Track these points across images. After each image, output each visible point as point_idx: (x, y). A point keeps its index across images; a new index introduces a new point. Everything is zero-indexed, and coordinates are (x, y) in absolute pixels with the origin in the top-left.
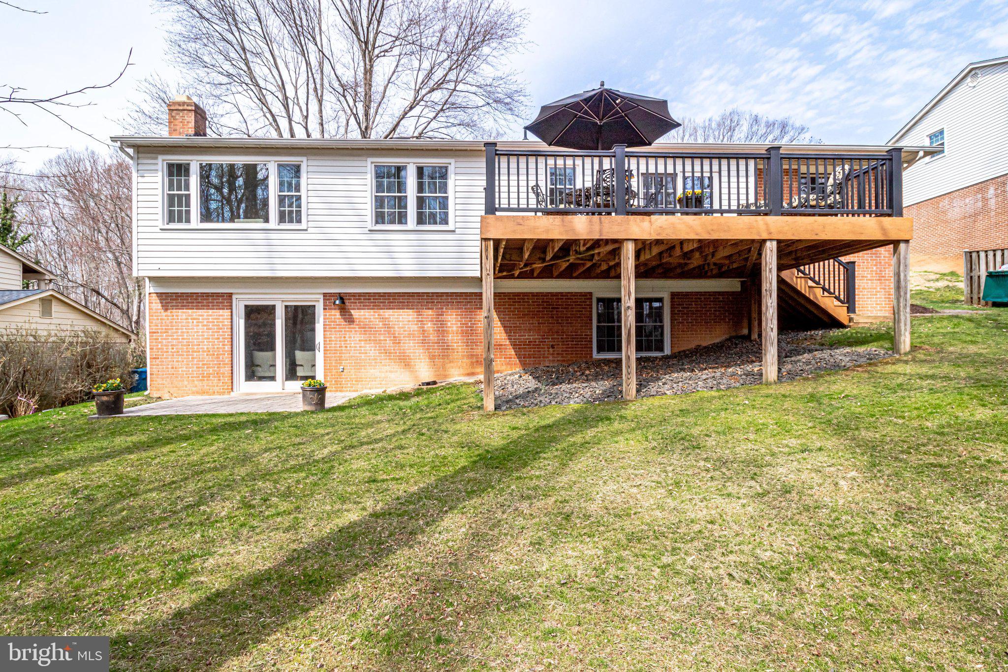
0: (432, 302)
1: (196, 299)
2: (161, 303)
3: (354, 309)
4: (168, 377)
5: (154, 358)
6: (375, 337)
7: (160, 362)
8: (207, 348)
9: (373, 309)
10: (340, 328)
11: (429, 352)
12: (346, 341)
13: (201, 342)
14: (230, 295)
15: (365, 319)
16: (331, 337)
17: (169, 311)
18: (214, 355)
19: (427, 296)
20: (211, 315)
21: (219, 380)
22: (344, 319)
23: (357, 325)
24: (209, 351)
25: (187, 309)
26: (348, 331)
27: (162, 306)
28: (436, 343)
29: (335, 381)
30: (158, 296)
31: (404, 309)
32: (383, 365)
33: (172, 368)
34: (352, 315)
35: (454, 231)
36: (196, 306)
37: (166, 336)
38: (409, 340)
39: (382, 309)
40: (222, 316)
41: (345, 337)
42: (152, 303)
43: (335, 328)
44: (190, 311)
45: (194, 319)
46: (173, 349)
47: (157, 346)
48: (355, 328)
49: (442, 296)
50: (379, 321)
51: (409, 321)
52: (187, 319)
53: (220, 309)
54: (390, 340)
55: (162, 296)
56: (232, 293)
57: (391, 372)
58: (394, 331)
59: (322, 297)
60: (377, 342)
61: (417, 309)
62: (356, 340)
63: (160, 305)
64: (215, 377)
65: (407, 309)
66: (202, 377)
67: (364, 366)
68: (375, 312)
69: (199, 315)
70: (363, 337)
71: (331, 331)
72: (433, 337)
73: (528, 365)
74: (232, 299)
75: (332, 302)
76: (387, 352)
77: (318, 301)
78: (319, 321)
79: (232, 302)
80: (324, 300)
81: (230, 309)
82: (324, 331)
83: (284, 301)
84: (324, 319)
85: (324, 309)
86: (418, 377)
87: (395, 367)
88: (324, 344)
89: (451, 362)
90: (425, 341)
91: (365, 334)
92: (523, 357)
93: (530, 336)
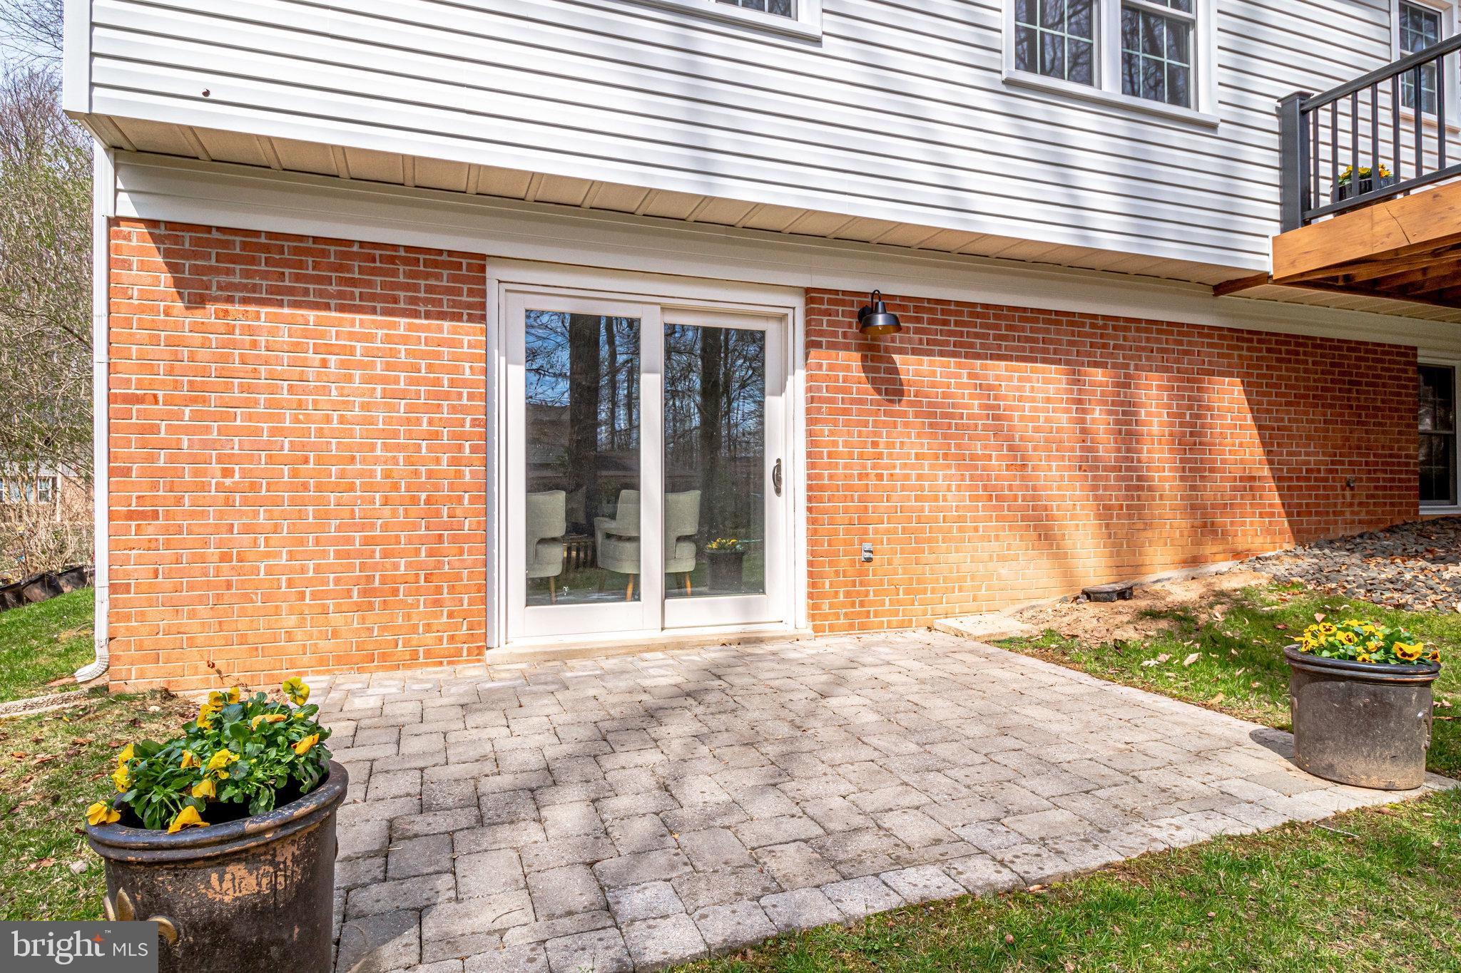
0: (1105, 346)
1: (340, 268)
2: (173, 268)
3: (901, 351)
4: (202, 600)
5: (130, 516)
6: (958, 446)
7: (166, 529)
8: (387, 474)
9: (954, 355)
10: (860, 412)
11: (1096, 498)
12: (880, 456)
13: (361, 448)
15: (933, 384)
16: (835, 444)
17: (211, 308)
18: (414, 501)
19: (1093, 326)
20: (405, 340)
21: (438, 603)
22: (873, 381)
23: (911, 404)
24: (395, 487)
25: (296, 305)
26: (885, 424)
27: (178, 283)
28: (1114, 469)
29: (847, 594)
30: (156, 239)
31: (1034, 360)
32: (982, 539)
33: (225, 558)
34: (895, 371)
35: (1213, 127)
36: (341, 295)
37: (195, 416)
38: (1048, 458)
39: (978, 356)
40: (452, 343)
41: (875, 444)
42: (127, 265)
43: (846, 412)
44: (312, 315)
45: (330, 350)
46: (227, 473)
47: (152, 458)
48: (904, 415)
49: (1126, 329)
50: (971, 397)
51: (1048, 400)
52: (296, 348)
53: (442, 316)
54: (999, 458)
55: (176, 240)
56: (483, 257)
57: (1002, 559)
58: (1011, 428)
59: (798, 303)
60: (967, 462)
61: (1068, 363)
62: (908, 456)
63: (165, 277)
64: (418, 592)
65: (1044, 361)
66: (364, 593)
67: (930, 540)
68: (959, 366)
69: (352, 336)
70: (925, 446)
71: (835, 423)
72: (1107, 450)
73: (1302, 536)
74: (483, 281)
75: (846, 320)
76: (993, 495)
77: (782, 318)
78: (781, 389)
79: (483, 293)
80: (808, 312)
81: (483, 318)
82: (810, 422)
83: (664, 309)
84: (810, 378)
85: (810, 345)
86: (1068, 575)
87: (1016, 543)
88: (811, 466)
89: (1148, 526)
90: (1088, 463)
91: (934, 436)
92: (1291, 510)
93: (1309, 457)
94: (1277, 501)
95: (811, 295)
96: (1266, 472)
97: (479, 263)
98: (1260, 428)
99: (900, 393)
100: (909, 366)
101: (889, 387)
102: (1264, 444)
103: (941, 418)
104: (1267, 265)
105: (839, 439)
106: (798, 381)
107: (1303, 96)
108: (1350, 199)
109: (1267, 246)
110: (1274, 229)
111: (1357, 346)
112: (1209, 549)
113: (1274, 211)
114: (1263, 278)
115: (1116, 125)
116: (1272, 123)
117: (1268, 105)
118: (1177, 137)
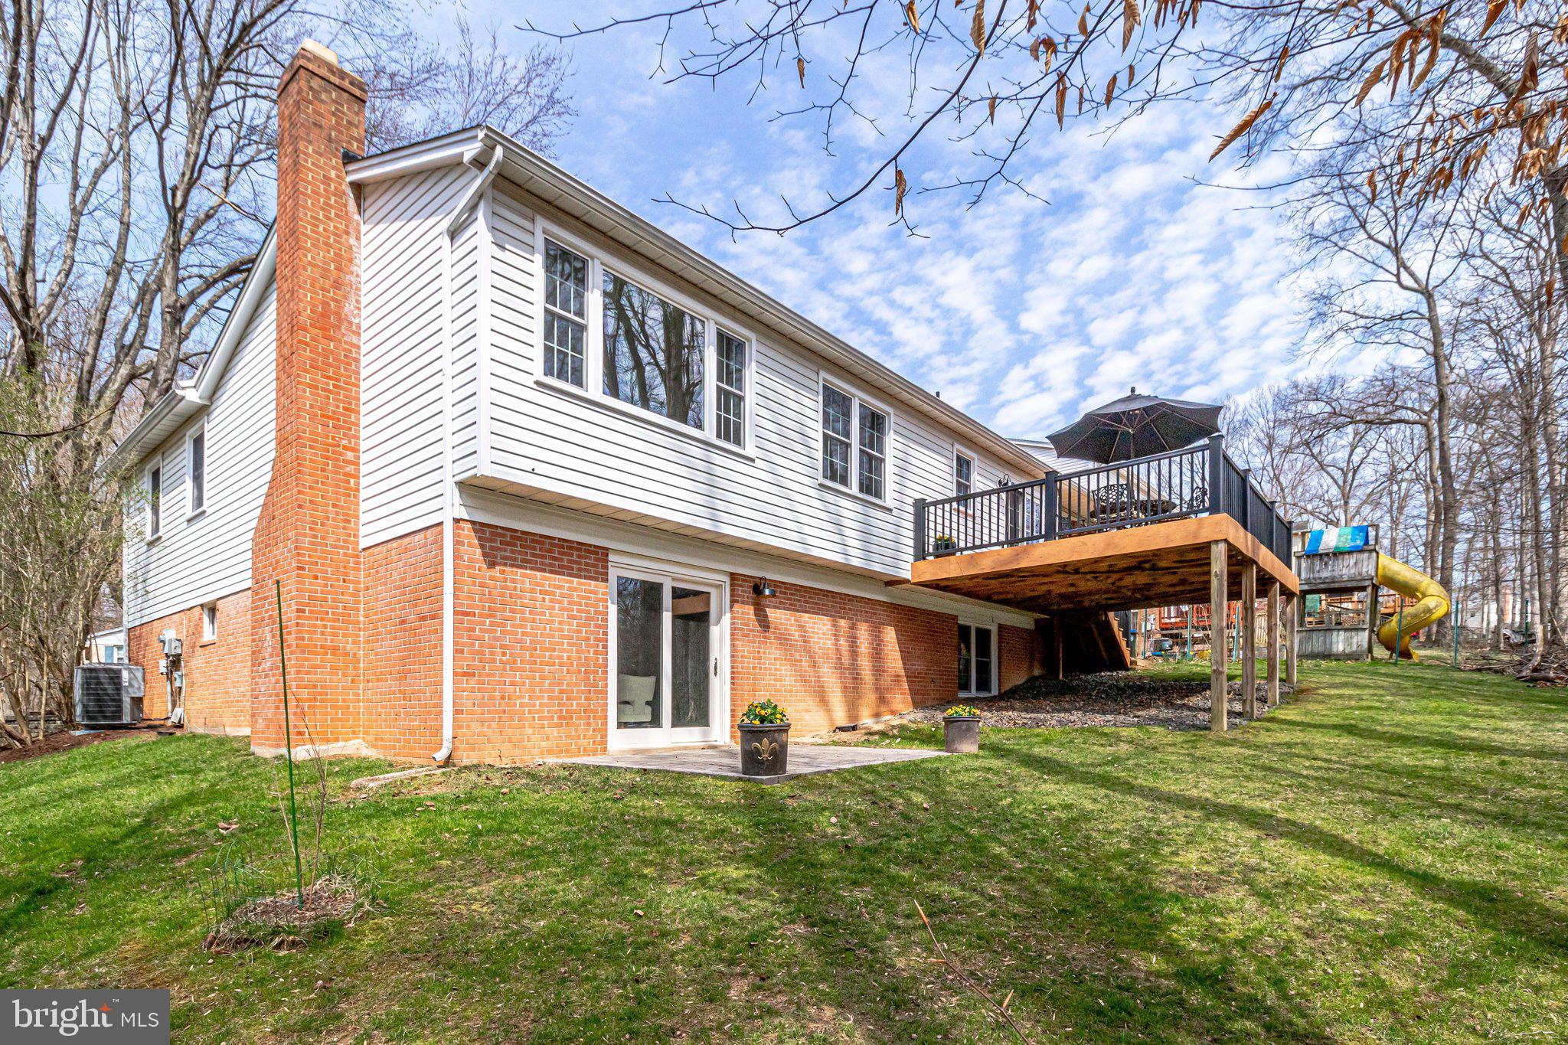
0: (845, 608)
1: (550, 551)
2: (482, 546)
3: (769, 607)
4: (493, 719)
5: (464, 674)
6: (790, 655)
7: (479, 682)
8: (569, 658)
9: (789, 609)
10: (754, 636)
11: (842, 682)
12: (760, 658)
13: (558, 644)
15: (781, 623)
16: (744, 651)
17: (498, 568)
18: (579, 672)
19: (841, 598)
20: (575, 589)
21: (589, 724)
22: (758, 621)
23: (773, 633)
24: (572, 665)
25: (532, 569)
26: (763, 642)
27: (484, 555)
28: (848, 669)
30: (475, 531)
31: (819, 614)
33: (503, 698)
34: (766, 616)
35: (890, 509)
36: (551, 565)
37: (491, 624)
38: (824, 662)
39: (798, 611)
40: (595, 592)
41: (759, 652)
42: (462, 543)
43: (748, 635)
44: (539, 574)
45: (546, 593)
46: (504, 654)
47: (473, 645)
48: (770, 638)
49: (853, 600)
50: (796, 630)
51: (824, 633)
52: (532, 591)
53: (591, 578)
54: (806, 661)
55: (483, 532)
56: (608, 550)
57: (807, 711)
58: (810, 647)
59: (727, 579)
60: (794, 663)
61: (831, 616)
62: (771, 659)
63: (478, 551)
64: (580, 718)
65: (823, 614)
66: (560, 718)
68: (791, 615)
69: (555, 586)
70: (778, 653)
71: (744, 641)
72: (846, 660)
73: (918, 705)
74: (607, 561)
75: (745, 591)
76: (804, 679)
77: (718, 587)
78: (718, 622)
79: (607, 568)
80: (732, 585)
81: (606, 581)
82: (732, 640)
83: (674, 579)
84: (733, 618)
85: (733, 602)
86: (831, 720)
87: (811, 703)
88: (732, 662)
89: (860, 697)
90: (839, 666)
91: (781, 649)
92: (913, 692)
93: (919, 666)
94: (907, 687)
95: (733, 576)
96: (903, 673)
97: (606, 551)
98: (901, 650)
99: (769, 627)
100: (774, 615)
101: (764, 623)
102: (902, 659)
103: (784, 640)
104: (907, 575)
105: (744, 648)
106: (727, 619)
107: (924, 500)
108: (941, 551)
109: (908, 566)
110: (911, 559)
111: (936, 614)
112: (883, 709)
113: (911, 551)
114: (906, 581)
115: (859, 508)
116: (911, 510)
117: (911, 501)
118: (879, 514)
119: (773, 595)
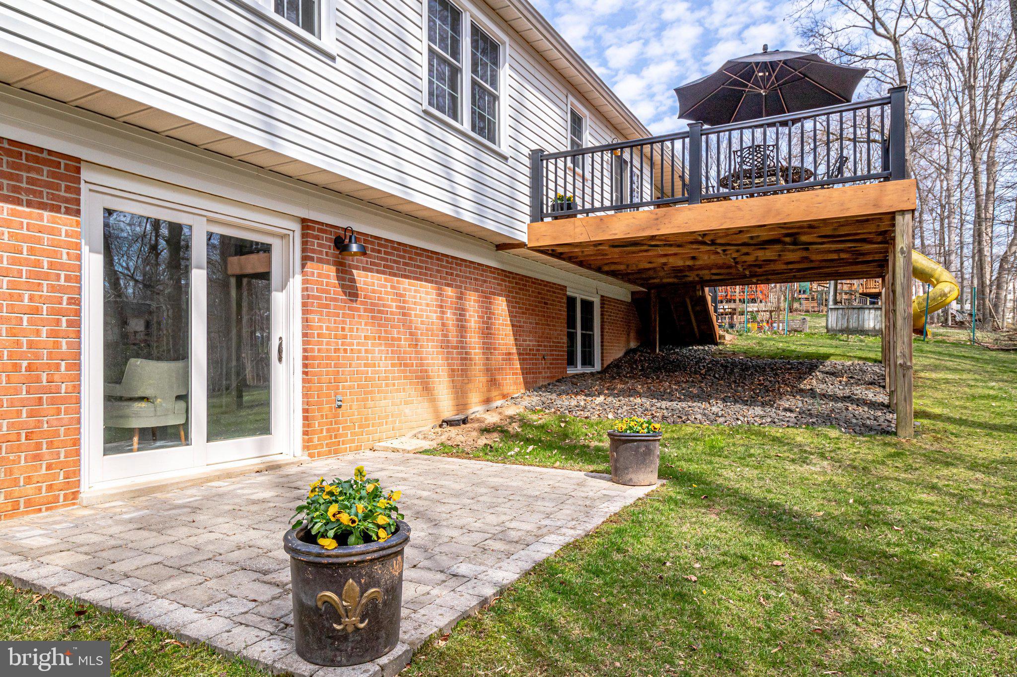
0: (452, 274)
3: (357, 268)
6: (386, 332)
9: (384, 273)
10: (336, 307)
11: (449, 365)
12: (345, 337)
14: (75, 165)
15: (374, 291)
16: (321, 328)
18: (16, 368)
19: (447, 262)
21: (39, 457)
22: (343, 286)
23: (362, 303)
26: (349, 316)
28: (457, 348)
29: (328, 430)
31: (421, 280)
32: (398, 391)
34: (353, 280)
35: (506, 157)
38: (428, 340)
39: (395, 275)
40: (51, 231)
41: (343, 329)
43: (327, 306)
48: (358, 310)
49: (461, 265)
50: (392, 300)
51: (428, 305)
53: (42, 206)
54: (406, 340)
56: (78, 160)
57: (406, 403)
58: (411, 321)
59: (297, 227)
60: (391, 342)
61: (436, 283)
62: (360, 337)
64: (19, 449)
65: (426, 281)
67: (371, 392)
68: (386, 280)
70: (369, 331)
71: (321, 313)
72: (453, 339)
73: (531, 385)
74: (78, 180)
75: (326, 246)
76: (402, 363)
77: (283, 237)
78: (283, 287)
79: (78, 191)
80: (303, 236)
81: (78, 213)
82: (305, 312)
83: (210, 221)
84: (305, 282)
85: (305, 259)
86: (436, 411)
87: (412, 392)
88: (304, 343)
89: (469, 381)
90: (445, 344)
91: (373, 325)
92: (525, 372)
93: (530, 342)
94: (519, 366)
95: (305, 223)
96: (514, 351)
98: (513, 326)
99: (357, 295)
100: (364, 279)
101: (351, 291)
102: (514, 335)
103: (377, 313)
104: (524, 238)
105: (322, 324)
106: (296, 282)
107: (542, 151)
108: (560, 212)
109: (524, 228)
110: (527, 219)
111: (547, 284)
112: (494, 393)
113: (527, 210)
114: (522, 245)
115: (471, 150)
116: (527, 162)
117: (526, 152)
118: (493, 162)
119: (364, 253)
